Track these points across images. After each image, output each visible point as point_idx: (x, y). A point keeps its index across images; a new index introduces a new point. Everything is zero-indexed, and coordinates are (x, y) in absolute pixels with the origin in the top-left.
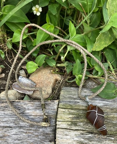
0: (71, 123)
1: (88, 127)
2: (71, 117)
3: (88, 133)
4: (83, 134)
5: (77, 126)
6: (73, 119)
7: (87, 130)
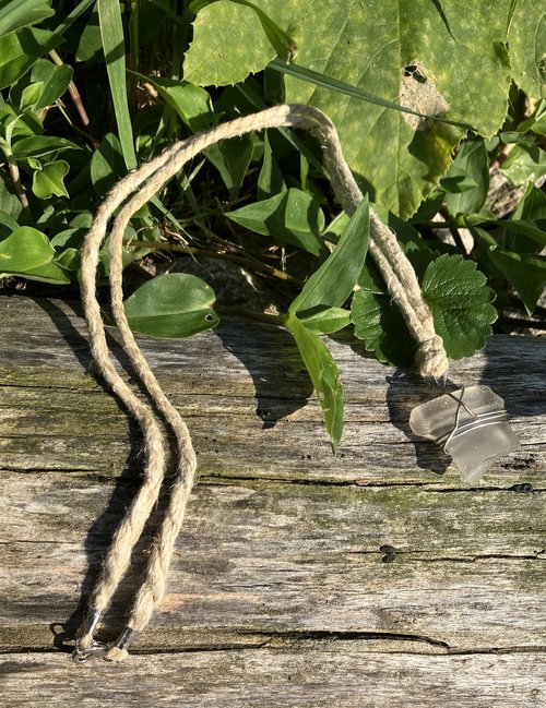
0: (10, 441)
1: (86, 454)
2: (12, 416)
3: (87, 482)
4: (64, 486)
5: (40, 453)
6: (19, 426)
7: (84, 467)
